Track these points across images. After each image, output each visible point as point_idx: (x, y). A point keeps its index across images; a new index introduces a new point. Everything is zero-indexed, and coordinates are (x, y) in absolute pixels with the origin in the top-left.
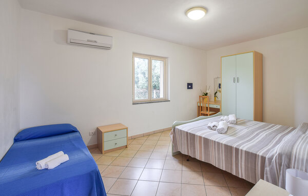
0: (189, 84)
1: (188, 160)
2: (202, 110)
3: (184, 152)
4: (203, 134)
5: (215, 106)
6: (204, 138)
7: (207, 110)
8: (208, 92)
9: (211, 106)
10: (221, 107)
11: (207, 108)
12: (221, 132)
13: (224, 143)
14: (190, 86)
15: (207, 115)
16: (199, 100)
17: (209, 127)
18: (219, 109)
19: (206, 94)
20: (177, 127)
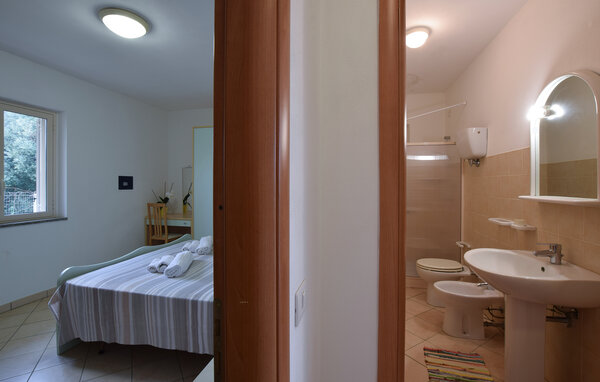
0: (122, 179)
1: (101, 352)
2: (153, 234)
3: (89, 336)
4: (132, 286)
5: (180, 223)
6: (134, 295)
7: (163, 232)
8: (168, 195)
9: (173, 223)
10: (193, 223)
11: (163, 227)
12: (174, 274)
13: (172, 296)
14: (126, 183)
15: (163, 242)
16: (146, 214)
17: (152, 268)
18: (190, 228)
19: (166, 200)
20: (69, 282)
